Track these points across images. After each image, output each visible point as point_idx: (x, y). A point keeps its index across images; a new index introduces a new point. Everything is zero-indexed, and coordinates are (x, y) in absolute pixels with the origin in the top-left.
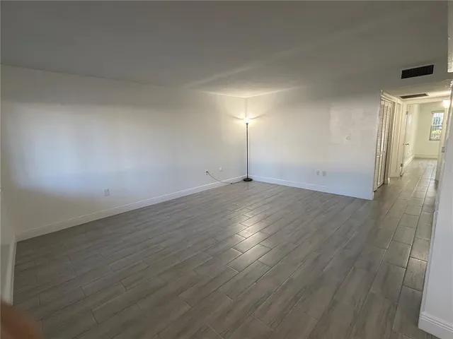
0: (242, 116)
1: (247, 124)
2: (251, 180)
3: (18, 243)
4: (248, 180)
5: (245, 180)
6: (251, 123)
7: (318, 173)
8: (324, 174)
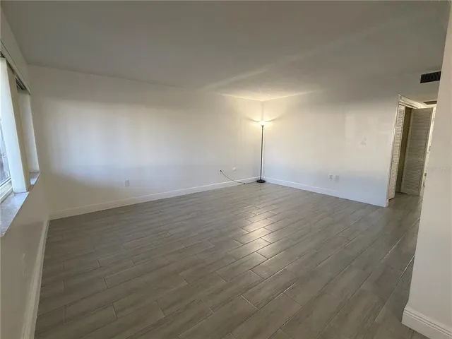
0: (257, 118)
1: (263, 126)
2: (264, 182)
3: (51, 221)
4: (261, 181)
5: (258, 182)
6: (268, 126)
7: (331, 177)
8: (337, 178)
